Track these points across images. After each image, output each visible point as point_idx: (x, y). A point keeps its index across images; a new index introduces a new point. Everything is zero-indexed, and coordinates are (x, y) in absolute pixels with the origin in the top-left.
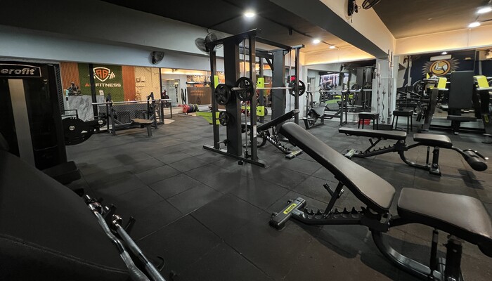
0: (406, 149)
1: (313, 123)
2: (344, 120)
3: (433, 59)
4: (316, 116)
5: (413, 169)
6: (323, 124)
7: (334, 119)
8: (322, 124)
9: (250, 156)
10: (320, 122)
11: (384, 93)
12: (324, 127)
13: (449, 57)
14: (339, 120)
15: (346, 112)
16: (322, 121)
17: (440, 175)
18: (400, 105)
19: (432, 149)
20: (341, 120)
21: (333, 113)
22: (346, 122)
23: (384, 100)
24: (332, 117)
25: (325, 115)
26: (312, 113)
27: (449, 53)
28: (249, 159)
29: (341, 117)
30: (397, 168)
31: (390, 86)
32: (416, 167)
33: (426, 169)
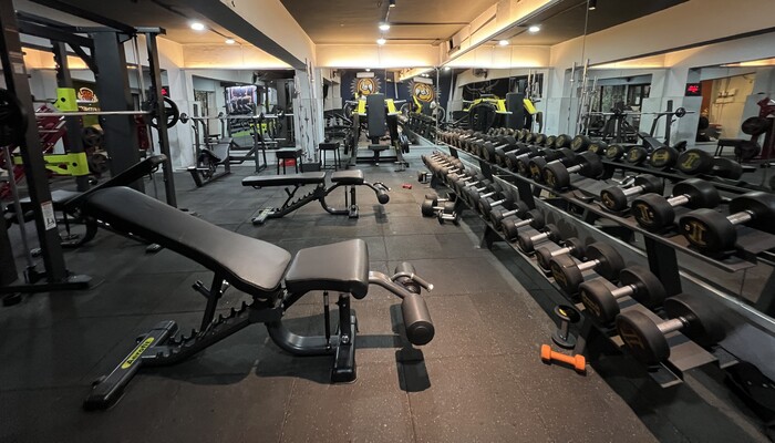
0: (326, 194)
1: (209, 175)
2: (261, 163)
3: (359, 75)
4: (214, 161)
5: (334, 218)
6: (229, 173)
7: (247, 163)
8: (227, 174)
9: (42, 275)
10: (223, 171)
11: (307, 119)
12: (230, 178)
13: (372, 75)
14: (253, 163)
15: (264, 149)
16: (227, 168)
17: (357, 217)
18: (330, 135)
19: (349, 188)
20: (257, 162)
21: (243, 153)
22: (265, 166)
23: (308, 129)
24: (242, 159)
25: (232, 158)
26: (204, 156)
27: (372, 71)
28: (42, 282)
29: (256, 159)
30: (318, 221)
31: (313, 110)
32: (338, 213)
33: (346, 213)
